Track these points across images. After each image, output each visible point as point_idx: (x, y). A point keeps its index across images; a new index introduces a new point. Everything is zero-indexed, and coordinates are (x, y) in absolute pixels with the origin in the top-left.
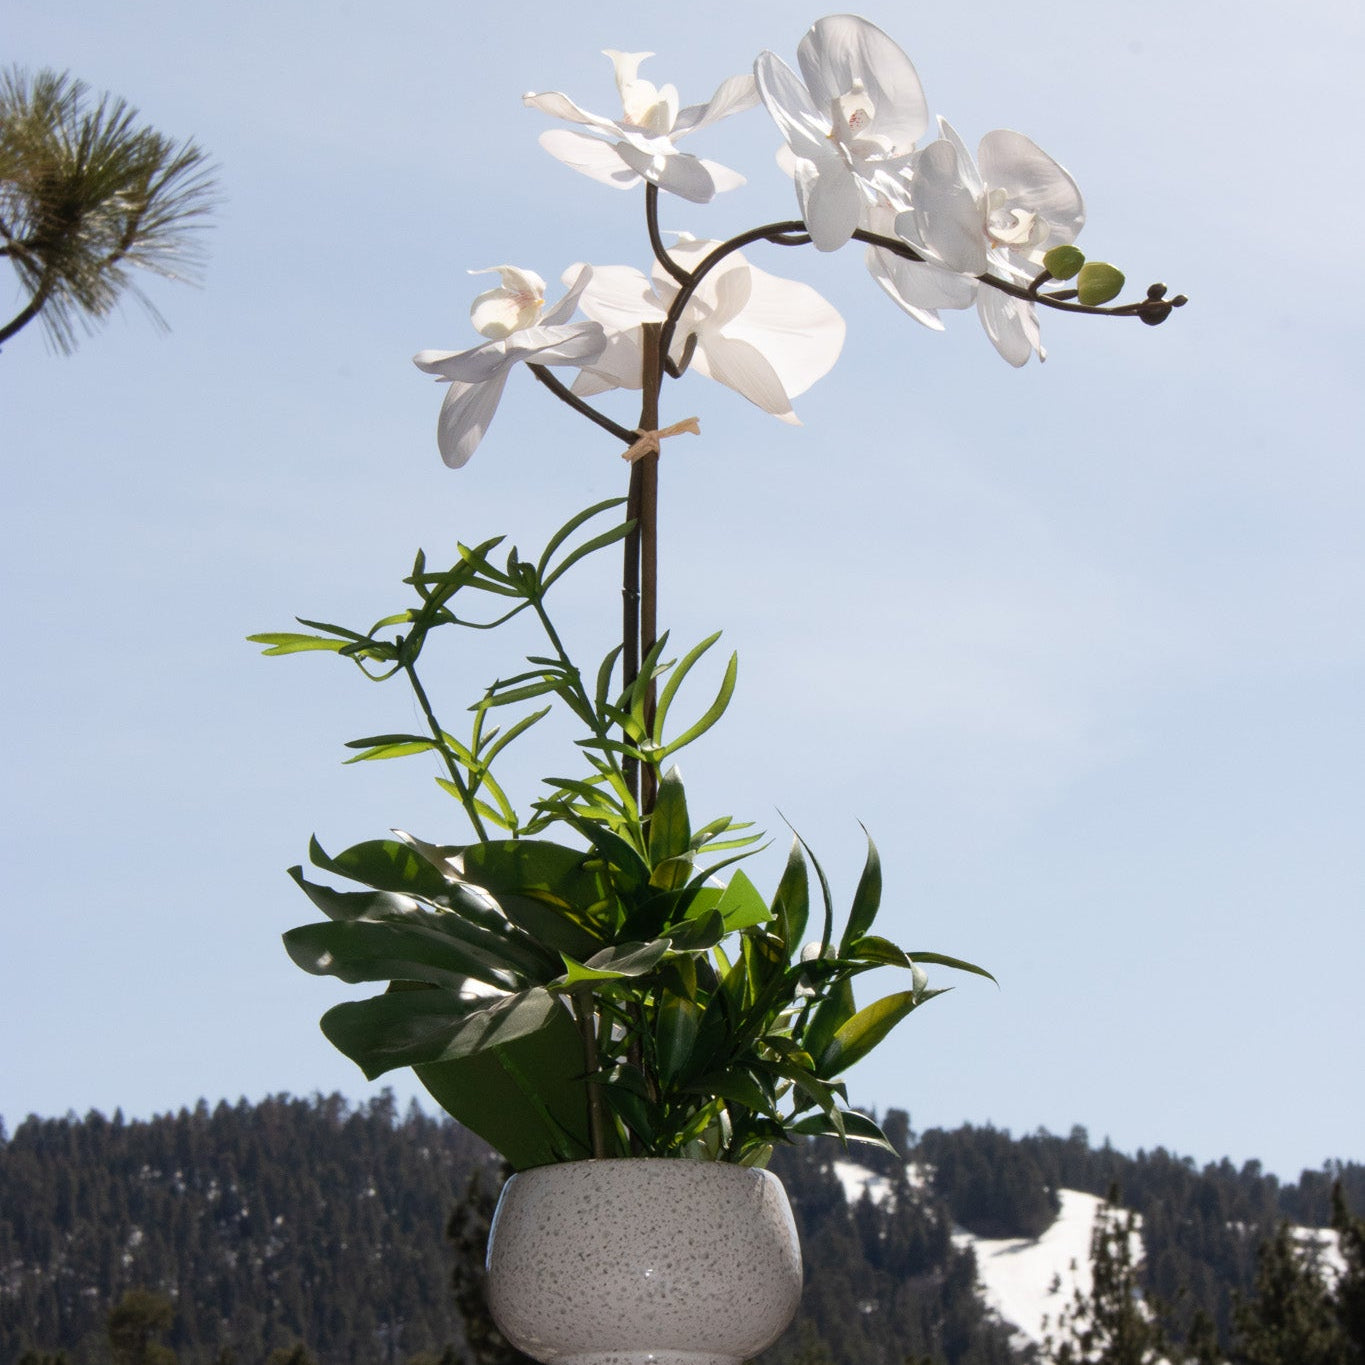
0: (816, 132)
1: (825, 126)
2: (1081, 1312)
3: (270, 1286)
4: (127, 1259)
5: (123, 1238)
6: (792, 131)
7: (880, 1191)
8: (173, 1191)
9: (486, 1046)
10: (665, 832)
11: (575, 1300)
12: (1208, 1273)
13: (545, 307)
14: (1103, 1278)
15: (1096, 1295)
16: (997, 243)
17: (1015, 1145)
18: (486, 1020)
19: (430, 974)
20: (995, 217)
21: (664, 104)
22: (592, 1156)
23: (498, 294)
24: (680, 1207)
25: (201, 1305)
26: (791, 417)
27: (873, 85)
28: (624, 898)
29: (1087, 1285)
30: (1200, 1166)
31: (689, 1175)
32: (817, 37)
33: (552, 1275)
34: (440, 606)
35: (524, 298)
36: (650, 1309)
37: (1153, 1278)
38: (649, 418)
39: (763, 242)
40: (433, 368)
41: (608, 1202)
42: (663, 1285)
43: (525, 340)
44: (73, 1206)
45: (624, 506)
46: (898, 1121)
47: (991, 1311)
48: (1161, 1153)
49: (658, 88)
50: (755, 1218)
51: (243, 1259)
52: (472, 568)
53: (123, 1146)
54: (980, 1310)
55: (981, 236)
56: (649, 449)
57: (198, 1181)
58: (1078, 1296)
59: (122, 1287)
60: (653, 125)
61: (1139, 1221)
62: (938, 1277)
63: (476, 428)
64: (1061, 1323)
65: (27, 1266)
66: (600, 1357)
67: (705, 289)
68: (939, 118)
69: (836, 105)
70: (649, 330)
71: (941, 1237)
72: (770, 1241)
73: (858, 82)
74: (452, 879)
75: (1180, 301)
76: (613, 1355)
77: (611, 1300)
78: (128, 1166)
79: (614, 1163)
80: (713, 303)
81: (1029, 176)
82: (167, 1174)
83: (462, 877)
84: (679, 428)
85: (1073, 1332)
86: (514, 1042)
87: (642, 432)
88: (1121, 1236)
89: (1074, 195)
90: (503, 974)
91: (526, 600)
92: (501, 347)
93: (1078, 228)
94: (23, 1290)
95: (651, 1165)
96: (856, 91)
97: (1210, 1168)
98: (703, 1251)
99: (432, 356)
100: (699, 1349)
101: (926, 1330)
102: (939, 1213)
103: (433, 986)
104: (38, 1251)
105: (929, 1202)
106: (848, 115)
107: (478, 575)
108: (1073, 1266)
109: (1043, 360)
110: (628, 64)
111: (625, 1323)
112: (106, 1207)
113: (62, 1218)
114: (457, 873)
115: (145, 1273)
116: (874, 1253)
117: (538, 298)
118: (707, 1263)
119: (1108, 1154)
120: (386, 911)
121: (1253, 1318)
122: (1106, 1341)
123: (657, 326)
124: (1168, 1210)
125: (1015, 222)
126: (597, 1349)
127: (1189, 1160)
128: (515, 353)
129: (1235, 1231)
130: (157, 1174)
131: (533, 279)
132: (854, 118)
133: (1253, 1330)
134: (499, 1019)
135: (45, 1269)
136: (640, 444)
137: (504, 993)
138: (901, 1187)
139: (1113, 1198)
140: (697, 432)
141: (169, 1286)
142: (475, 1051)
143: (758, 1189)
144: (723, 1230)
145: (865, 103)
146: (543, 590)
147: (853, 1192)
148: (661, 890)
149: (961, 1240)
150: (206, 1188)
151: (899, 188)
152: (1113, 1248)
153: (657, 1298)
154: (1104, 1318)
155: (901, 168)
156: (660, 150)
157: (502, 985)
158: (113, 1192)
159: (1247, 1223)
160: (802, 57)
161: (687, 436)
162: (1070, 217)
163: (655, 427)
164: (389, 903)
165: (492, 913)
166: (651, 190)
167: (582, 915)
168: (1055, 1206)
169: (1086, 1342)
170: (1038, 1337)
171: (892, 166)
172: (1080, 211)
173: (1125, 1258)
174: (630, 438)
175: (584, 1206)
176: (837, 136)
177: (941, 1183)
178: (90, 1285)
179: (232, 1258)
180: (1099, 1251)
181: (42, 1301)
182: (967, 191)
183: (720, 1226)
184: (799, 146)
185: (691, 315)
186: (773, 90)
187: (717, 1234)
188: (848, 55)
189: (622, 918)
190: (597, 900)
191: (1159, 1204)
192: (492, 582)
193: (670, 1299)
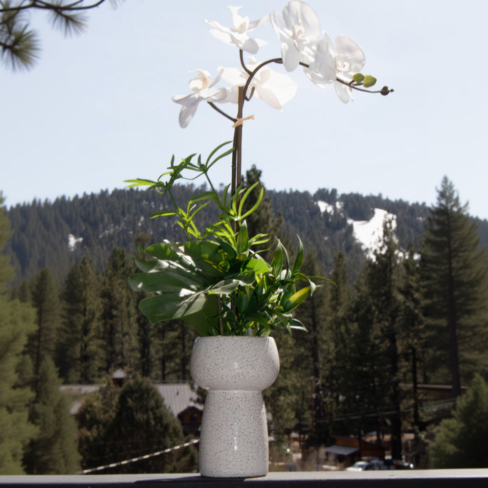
0: (288, 35)
1: (291, 33)
2: (380, 241)
3: (175, 231)
4: (140, 224)
5: (139, 219)
6: (281, 35)
7: (330, 209)
8: (151, 207)
9: (186, 315)
10: (241, 242)
11: (214, 377)
12: (412, 230)
13: (210, 82)
14: (386, 232)
15: (384, 236)
16: (339, 71)
17: (364, 198)
18: (186, 305)
19: (172, 288)
20: (339, 63)
21: (245, 23)
22: (220, 334)
23: (196, 79)
24: (244, 351)
25: (158, 236)
26: (282, 111)
27: (305, 22)
28: (229, 261)
29: (381, 234)
30: (411, 203)
31: (247, 341)
32: (288, 8)
33: (207, 369)
34: (179, 173)
35: (204, 80)
36: (235, 380)
37: (398, 231)
38: (240, 115)
39: (273, 63)
40: (178, 102)
41: (224, 349)
42: (239, 373)
43: (204, 94)
44: (126, 211)
45: (232, 143)
46: (334, 191)
47: (357, 239)
48: (401, 200)
49: (243, 17)
50: (265, 353)
51: (169, 225)
52: (187, 163)
53: (139, 196)
54: (354, 239)
55: (335, 69)
56: (239, 124)
57: (157, 205)
58: (379, 237)
59: (138, 231)
60: (241, 30)
61: (395, 217)
62: (344, 231)
63: (191, 116)
64: (375, 243)
65: (115, 226)
66: (221, 391)
67: (257, 75)
68: (324, 32)
69: (293, 28)
70: (240, 88)
71: (345, 221)
72: (270, 360)
73: (300, 21)
74: (179, 254)
75: (392, 91)
76: (225, 391)
77: (224, 377)
78: (140, 201)
79: (225, 337)
80: (259, 78)
81: (350, 50)
82: (150, 203)
83: (184, 253)
84: (248, 118)
85: (378, 246)
86: (194, 314)
87: (238, 119)
88: (390, 222)
89: (362, 55)
90: (193, 287)
91: (202, 172)
92: (197, 96)
93: (363, 65)
94: (114, 232)
95: (236, 338)
96: (299, 24)
97: (413, 204)
98: (250, 363)
99: (178, 97)
100: (250, 390)
101: (341, 244)
102: (344, 214)
103: (172, 292)
104: (117, 222)
105: (342, 212)
106: (296, 32)
107: (188, 166)
108: (378, 229)
109: (353, 101)
110: (235, 10)
111: (228, 383)
112: (134, 211)
113: (123, 214)
114: (182, 252)
115: (144, 228)
116: (328, 225)
117: (208, 80)
118: (252, 367)
119: (387, 201)
120: (160, 267)
121: (423, 243)
122: (386, 248)
123: (242, 87)
124: (402, 214)
125: (344, 66)
126: (221, 389)
127: (408, 202)
128: (200, 99)
129: (419, 220)
130: (147, 203)
131: (207, 73)
132: (299, 32)
133: (423, 246)
134: (190, 305)
135: (119, 226)
136: (237, 122)
137: (193, 293)
138: (335, 208)
139: (389, 211)
140: (253, 119)
141: (150, 231)
142: (182, 316)
143: (267, 344)
144: (256, 357)
145: (301, 28)
146: (207, 169)
147: (322, 209)
148: (240, 260)
149: (350, 221)
150: (159, 207)
151: (312, 53)
152: (388, 225)
153: (237, 377)
154: (386, 243)
155: (312, 46)
156: (243, 38)
157: (192, 290)
158: (136, 208)
159: (422, 217)
160: (284, 14)
161: (251, 120)
162: (361, 62)
163: (241, 117)
164: (160, 265)
165: (191, 265)
166: (241, 51)
167: (217, 265)
168: (374, 213)
169: (381, 249)
170: (369, 247)
171: (309, 46)
172: (364, 60)
173: (391, 227)
174: (235, 121)
175: (216, 350)
176: (294, 37)
177: (345, 207)
178: (130, 230)
179: (166, 224)
180: (385, 226)
181: (118, 235)
182: (331, 55)
183: (255, 356)
184: (283, 39)
185: (253, 82)
186: (275, 21)
187: (255, 358)
188: (297, 12)
189: (229, 267)
190: (222, 261)
191: (400, 213)
192: (193, 167)
193: (241, 377)
